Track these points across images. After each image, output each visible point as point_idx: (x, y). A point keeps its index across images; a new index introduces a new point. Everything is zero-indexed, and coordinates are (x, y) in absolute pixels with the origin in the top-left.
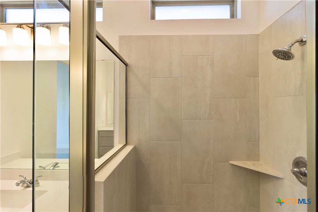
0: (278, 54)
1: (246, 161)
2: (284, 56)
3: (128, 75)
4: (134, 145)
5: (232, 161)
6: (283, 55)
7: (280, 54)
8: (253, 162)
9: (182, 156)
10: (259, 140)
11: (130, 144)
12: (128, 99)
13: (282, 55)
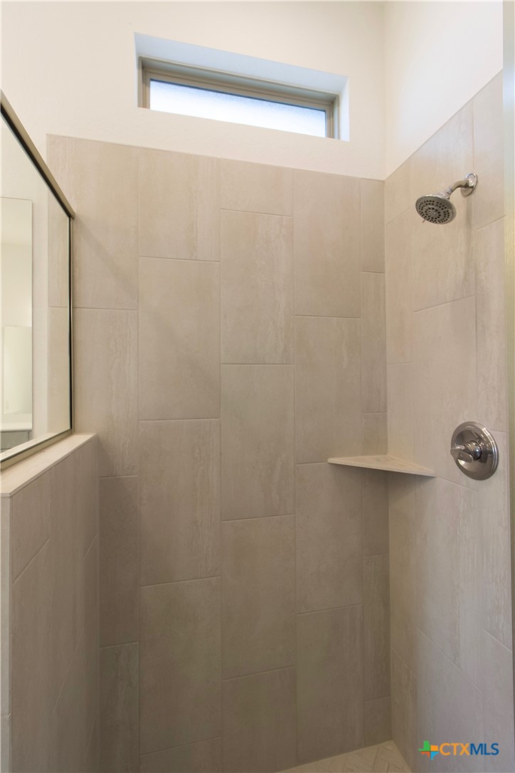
0: (426, 208)
1: (362, 455)
2: (436, 210)
3: (76, 243)
4: (94, 434)
5: (333, 457)
6: (436, 208)
7: (430, 206)
8: (375, 456)
9: (221, 454)
10: (385, 408)
11: (81, 432)
12: (77, 309)
13: (433, 209)
